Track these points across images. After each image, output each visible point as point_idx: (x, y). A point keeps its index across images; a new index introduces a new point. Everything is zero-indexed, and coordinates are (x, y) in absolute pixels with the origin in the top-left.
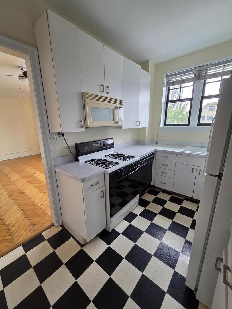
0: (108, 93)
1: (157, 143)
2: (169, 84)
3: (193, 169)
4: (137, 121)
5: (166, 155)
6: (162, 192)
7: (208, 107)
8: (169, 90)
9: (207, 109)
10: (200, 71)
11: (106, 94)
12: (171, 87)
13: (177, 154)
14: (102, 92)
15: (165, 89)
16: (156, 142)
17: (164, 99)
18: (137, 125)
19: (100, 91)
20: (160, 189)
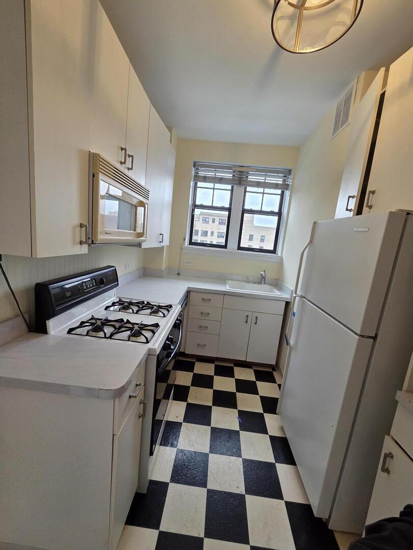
0: (129, 169)
1: (179, 274)
2: (197, 178)
3: (247, 316)
4: (161, 234)
5: (207, 297)
6: (197, 361)
7: (201, 217)
8: (195, 187)
9: (201, 221)
10: (242, 173)
11: (126, 170)
12: (200, 184)
13: (224, 294)
14: (121, 163)
15: (192, 184)
16: (177, 273)
17: (190, 202)
18: (160, 242)
19: (118, 161)
20: (193, 356)
